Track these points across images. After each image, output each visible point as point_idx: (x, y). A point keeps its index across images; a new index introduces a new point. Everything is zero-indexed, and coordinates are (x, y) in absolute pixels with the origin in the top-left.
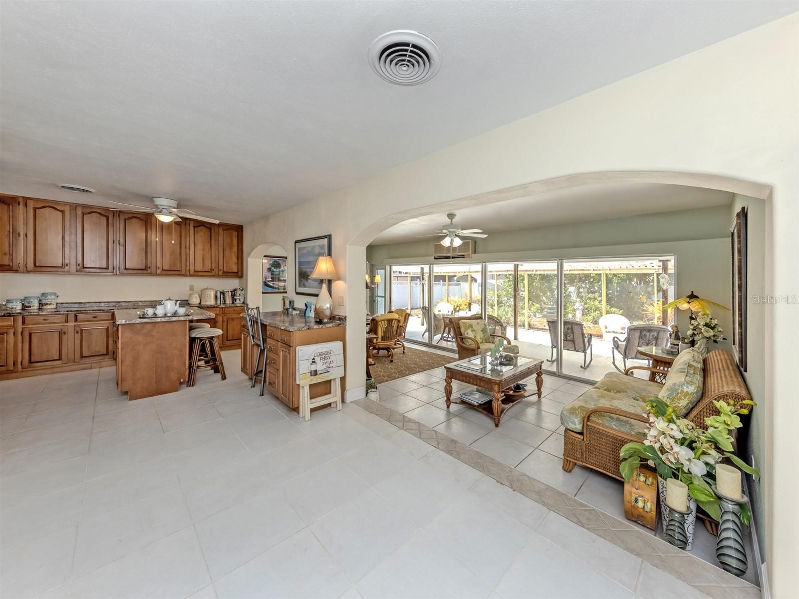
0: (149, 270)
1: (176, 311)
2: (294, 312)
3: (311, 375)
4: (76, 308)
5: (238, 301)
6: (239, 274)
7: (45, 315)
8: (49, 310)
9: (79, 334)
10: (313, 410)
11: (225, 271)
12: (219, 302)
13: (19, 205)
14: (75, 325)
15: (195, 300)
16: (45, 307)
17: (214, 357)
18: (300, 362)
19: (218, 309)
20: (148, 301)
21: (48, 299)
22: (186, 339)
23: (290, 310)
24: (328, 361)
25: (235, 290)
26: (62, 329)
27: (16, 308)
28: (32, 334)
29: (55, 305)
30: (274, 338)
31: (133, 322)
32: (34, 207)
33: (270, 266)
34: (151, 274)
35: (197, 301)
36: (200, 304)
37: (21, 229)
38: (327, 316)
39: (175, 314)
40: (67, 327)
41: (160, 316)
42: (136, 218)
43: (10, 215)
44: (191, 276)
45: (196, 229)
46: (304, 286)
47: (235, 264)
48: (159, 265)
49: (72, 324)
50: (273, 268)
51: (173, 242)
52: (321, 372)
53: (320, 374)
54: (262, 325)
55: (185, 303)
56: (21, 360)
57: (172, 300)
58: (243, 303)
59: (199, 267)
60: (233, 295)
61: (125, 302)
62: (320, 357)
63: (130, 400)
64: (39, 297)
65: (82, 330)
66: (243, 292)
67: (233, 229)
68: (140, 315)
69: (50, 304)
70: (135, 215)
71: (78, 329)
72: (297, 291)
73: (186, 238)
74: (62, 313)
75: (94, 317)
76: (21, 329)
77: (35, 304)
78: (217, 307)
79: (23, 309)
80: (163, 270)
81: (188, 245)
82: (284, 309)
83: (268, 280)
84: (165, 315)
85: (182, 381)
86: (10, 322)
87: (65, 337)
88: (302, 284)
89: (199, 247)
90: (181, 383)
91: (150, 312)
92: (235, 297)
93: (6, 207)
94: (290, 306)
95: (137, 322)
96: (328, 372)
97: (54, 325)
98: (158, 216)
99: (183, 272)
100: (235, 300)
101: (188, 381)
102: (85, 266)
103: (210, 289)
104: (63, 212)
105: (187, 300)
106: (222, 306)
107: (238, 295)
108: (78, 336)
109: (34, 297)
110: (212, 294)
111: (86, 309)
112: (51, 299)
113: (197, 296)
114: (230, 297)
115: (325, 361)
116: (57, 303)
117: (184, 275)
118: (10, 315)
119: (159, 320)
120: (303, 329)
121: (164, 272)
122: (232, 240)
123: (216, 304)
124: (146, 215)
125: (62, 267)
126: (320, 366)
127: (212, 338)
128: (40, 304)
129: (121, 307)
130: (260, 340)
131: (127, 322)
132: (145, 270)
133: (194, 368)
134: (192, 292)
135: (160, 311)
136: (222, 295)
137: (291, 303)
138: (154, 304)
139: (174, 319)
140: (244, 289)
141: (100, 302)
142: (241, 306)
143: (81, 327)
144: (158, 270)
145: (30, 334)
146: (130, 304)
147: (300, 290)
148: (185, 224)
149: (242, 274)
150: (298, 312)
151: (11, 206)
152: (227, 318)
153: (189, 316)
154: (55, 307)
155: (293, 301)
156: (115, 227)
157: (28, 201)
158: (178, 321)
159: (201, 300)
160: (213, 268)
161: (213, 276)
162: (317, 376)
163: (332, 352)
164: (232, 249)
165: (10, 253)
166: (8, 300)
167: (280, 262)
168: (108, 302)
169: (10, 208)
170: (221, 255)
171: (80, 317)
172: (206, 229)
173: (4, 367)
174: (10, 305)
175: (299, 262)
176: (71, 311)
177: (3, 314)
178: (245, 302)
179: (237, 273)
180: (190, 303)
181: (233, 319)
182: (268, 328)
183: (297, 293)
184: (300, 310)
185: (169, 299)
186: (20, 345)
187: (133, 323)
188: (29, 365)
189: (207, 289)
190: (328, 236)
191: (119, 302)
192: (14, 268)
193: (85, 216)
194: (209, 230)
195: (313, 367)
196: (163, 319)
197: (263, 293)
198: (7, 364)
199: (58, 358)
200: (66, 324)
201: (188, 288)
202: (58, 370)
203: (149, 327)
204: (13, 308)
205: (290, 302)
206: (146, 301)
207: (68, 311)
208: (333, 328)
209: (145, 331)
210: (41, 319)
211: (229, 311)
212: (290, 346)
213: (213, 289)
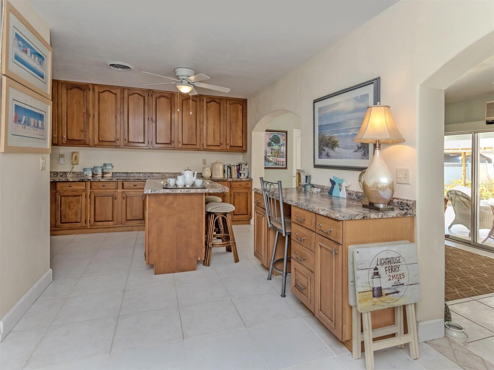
0: (173, 144)
1: (194, 182)
2: (315, 190)
3: (374, 296)
4: (124, 177)
5: (242, 175)
6: (243, 149)
7: (104, 181)
8: (108, 178)
9: (125, 200)
10: (377, 353)
11: (232, 145)
12: (226, 176)
13: (90, 90)
14: (122, 192)
15: (207, 174)
16: (105, 175)
17: (226, 235)
18: (358, 273)
19: (226, 182)
20: (173, 173)
21: (107, 169)
22: (202, 214)
23: (308, 187)
24: (396, 273)
25: (240, 165)
26: (114, 195)
27: (88, 175)
28: (96, 197)
29: (111, 174)
30: (304, 225)
31: (158, 192)
32: (98, 92)
33: (270, 141)
34: (174, 149)
35: (209, 174)
36: (211, 177)
37: (91, 112)
38: (383, 199)
39: (193, 186)
40: (117, 192)
41: (180, 187)
42: (163, 96)
43: (84, 99)
44: (205, 150)
45: (208, 104)
46: (328, 156)
47: (240, 138)
48: (180, 140)
49: (120, 190)
50: (272, 143)
51: (191, 113)
52: (388, 292)
53: (387, 294)
54: (285, 205)
55: (200, 176)
56: (89, 219)
57: (191, 170)
58: (247, 177)
59: (211, 142)
60: (238, 170)
61: (156, 173)
62: (385, 266)
63: (155, 274)
64: (102, 167)
65: (127, 196)
66: (247, 167)
67: (238, 103)
68: (164, 186)
69: (109, 173)
70: (163, 95)
71: (124, 195)
72: (316, 163)
73: (200, 113)
74: (114, 180)
75: (134, 186)
76: (89, 192)
77: (100, 172)
78: (225, 181)
79: (93, 177)
80: (183, 144)
81: (202, 121)
82: (300, 185)
83: (268, 155)
84: (184, 187)
85: (199, 259)
86: (82, 186)
87: (116, 201)
88: (324, 153)
89: (211, 122)
90: (198, 262)
91: (172, 182)
92: (240, 172)
93: (82, 92)
94: (306, 182)
95: (161, 192)
96: (397, 292)
97: (110, 191)
98: (179, 86)
99: (198, 147)
100: (240, 174)
101: (204, 261)
102: (129, 141)
103: (219, 163)
104: (116, 94)
105: (201, 174)
106: (230, 180)
107: (243, 169)
108: (124, 201)
109: (99, 167)
110: (221, 167)
111: (130, 178)
112: (109, 169)
113: (209, 169)
114: (236, 171)
115: (393, 274)
116: (113, 173)
117: (198, 150)
118: (83, 181)
119: (179, 191)
120: (357, 218)
121: (184, 146)
122: (237, 114)
123: (224, 178)
124: (170, 94)
125: (114, 141)
126: (385, 282)
127: (225, 214)
128: (103, 172)
129: (153, 178)
130: (281, 224)
131: (153, 192)
132: (170, 145)
133: (210, 246)
134: (205, 165)
135: (180, 181)
136: (229, 169)
137: (308, 179)
138: (175, 176)
139: (192, 191)
140: (248, 164)
141: (140, 173)
142: (245, 181)
143: (126, 193)
144: (179, 144)
145: (95, 197)
146: (160, 175)
147: (319, 162)
148: (200, 101)
149: (246, 148)
150: (319, 190)
151: (85, 92)
152: (234, 193)
153: (205, 188)
154: (111, 176)
155: (310, 176)
156: (149, 106)
157: (95, 86)
158: (196, 193)
159: (212, 173)
160: (222, 142)
161: (222, 151)
162: (382, 299)
163: (401, 260)
164: (238, 123)
165: (84, 130)
166: (84, 169)
167: (279, 136)
168: (145, 173)
169: (84, 93)
170: (228, 128)
171: (126, 184)
172: (216, 104)
173: (79, 223)
174: (85, 173)
175: (319, 126)
176: (120, 179)
177: (79, 180)
178: (249, 177)
179: (242, 147)
180: (203, 176)
181: (239, 194)
182: (293, 209)
183: (316, 166)
184: (323, 189)
185: (188, 170)
186: (89, 206)
187: (158, 194)
188: (94, 224)
189: (217, 163)
190: (376, 79)
191: (152, 173)
192: (87, 143)
193: (129, 96)
194: (219, 105)
195: (377, 283)
196: (183, 191)
197: (266, 168)
198: (81, 221)
199: (111, 220)
200: (116, 190)
201: (201, 161)
202: (112, 229)
203: (171, 198)
204: (87, 175)
205: (307, 177)
206: (171, 173)
207: (117, 179)
208: (399, 219)
209: (167, 202)
210: (100, 185)
211: (236, 185)
212: (338, 244)
213: (222, 163)
